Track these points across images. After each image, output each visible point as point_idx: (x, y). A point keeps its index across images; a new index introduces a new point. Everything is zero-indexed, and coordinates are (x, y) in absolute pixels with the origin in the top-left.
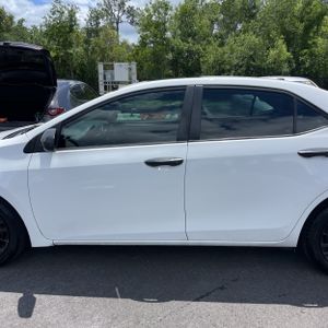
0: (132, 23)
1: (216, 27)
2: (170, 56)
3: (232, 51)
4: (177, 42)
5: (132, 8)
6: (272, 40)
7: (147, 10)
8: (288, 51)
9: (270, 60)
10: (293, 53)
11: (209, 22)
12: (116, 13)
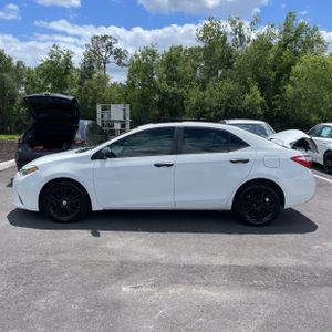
0: (119, 63)
1: (198, 72)
2: (157, 97)
3: (212, 95)
4: (163, 86)
5: (119, 50)
6: (248, 86)
7: (136, 56)
8: (262, 96)
9: (246, 103)
10: (267, 98)
11: (192, 69)
12: (104, 54)
